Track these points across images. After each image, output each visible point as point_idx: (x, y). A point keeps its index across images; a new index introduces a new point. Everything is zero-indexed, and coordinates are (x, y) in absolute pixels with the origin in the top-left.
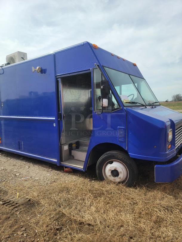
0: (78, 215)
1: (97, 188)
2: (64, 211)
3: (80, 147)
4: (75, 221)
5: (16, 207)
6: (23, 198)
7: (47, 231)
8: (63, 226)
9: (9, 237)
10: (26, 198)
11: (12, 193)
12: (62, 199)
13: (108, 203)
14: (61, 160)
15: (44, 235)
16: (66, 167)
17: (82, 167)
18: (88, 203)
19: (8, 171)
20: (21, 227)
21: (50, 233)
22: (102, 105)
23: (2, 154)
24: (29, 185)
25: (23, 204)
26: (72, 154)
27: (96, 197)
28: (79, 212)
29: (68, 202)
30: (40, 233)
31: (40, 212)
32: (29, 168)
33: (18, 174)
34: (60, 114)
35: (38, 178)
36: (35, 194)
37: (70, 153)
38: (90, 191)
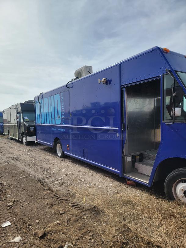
0: (145, 233)
1: (166, 208)
2: (129, 225)
3: (144, 160)
4: (143, 240)
5: (84, 211)
6: (89, 204)
7: (114, 242)
8: (129, 241)
9: (78, 239)
10: (91, 204)
11: (79, 197)
12: (127, 213)
13: (181, 228)
14: (123, 171)
15: (111, 245)
16: (129, 180)
17: (147, 182)
18: (156, 222)
19: (75, 176)
20: (89, 231)
21: (117, 245)
22: (174, 114)
23: (69, 160)
24: (93, 192)
25: (89, 210)
26: (135, 167)
27: (165, 218)
28: (146, 230)
29: (133, 217)
30: (106, 242)
31: (106, 221)
32: (92, 175)
33: (84, 180)
34: (124, 124)
35: (101, 187)
36: (100, 202)
37: (133, 165)
38: (157, 209)
